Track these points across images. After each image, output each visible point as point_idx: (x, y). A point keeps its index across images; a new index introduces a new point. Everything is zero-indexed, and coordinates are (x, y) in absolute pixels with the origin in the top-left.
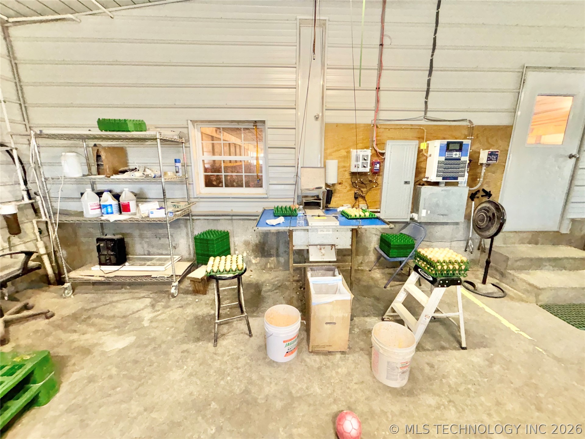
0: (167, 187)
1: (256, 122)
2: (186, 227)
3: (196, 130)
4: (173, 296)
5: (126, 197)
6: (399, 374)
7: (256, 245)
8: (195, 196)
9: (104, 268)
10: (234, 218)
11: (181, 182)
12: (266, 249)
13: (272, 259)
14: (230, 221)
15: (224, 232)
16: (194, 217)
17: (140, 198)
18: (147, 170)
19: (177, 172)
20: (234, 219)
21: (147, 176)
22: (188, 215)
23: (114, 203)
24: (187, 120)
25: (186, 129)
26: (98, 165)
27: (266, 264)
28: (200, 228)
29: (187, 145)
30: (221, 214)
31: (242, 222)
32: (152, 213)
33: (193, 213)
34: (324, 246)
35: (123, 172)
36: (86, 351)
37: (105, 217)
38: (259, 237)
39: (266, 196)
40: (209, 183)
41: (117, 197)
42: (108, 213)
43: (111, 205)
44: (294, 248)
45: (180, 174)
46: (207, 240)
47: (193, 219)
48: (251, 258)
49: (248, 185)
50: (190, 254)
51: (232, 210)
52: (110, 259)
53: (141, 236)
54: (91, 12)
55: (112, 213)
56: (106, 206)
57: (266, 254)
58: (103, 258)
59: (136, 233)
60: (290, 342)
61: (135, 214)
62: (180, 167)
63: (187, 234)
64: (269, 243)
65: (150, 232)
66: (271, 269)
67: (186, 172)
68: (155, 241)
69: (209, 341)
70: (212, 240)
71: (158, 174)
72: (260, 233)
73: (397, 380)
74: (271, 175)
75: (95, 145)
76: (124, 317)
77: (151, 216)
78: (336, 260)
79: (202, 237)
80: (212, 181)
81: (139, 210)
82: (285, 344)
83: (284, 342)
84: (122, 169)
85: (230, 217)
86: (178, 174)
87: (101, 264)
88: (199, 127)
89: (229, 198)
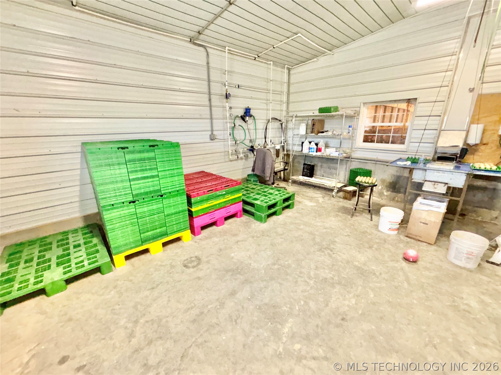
0: (342, 141)
1: (409, 99)
2: (346, 164)
3: (365, 108)
4: (333, 197)
5: (321, 145)
6: (464, 258)
7: (390, 183)
8: (356, 147)
9: (304, 177)
10: (377, 162)
11: (349, 139)
12: (397, 187)
13: (400, 195)
14: (374, 164)
15: (369, 170)
16: (352, 160)
17: (327, 146)
18: (334, 131)
19: (349, 133)
20: (378, 164)
21: (334, 134)
22: (349, 158)
23: (315, 147)
24: (361, 103)
25: (359, 108)
26: (313, 129)
27: (395, 197)
28: (354, 165)
29: (358, 117)
30: (369, 159)
31: (382, 166)
32: (332, 153)
33: (352, 157)
34: (437, 183)
35: (323, 132)
36: (300, 202)
37: (311, 153)
38: (393, 178)
39: (405, 150)
40: (366, 140)
41: (317, 144)
42: (312, 152)
43: (314, 148)
44: (413, 181)
45: (350, 134)
46: (357, 172)
47: (351, 161)
48: (384, 191)
49: (393, 142)
50: (345, 180)
51: (377, 158)
52: (307, 174)
53: (321, 166)
54: (324, 55)
55: (314, 152)
56: (311, 148)
57: (396, 190)
58: (304, 173)
59: (319, 164)
60: (393, 223)
61: (323, 153)
62: (351, 130)
63: (346, 168)
64: (400, 183)
65: (326, 165)
66: (397, 201)
67: (353, 133)
68: (328, 170)
69: (349, 215)
70: (361, 172)
71: (340, 133)
72: (394, 175)
73: (461, 261)
74: (413, 136)
75: (313, 120)
76: (311, 197)
77: (331, 155)
78: (445, 193)
79: (355, 170)
80: (368, 139)
81: (326, 152)
82: (390, 223)
83: (389, 222)
84: (321, 131)
85: (375, 162)
86: (349, 134)
87: (303, 175)
88: (367, 106)
89: (377, 150)
